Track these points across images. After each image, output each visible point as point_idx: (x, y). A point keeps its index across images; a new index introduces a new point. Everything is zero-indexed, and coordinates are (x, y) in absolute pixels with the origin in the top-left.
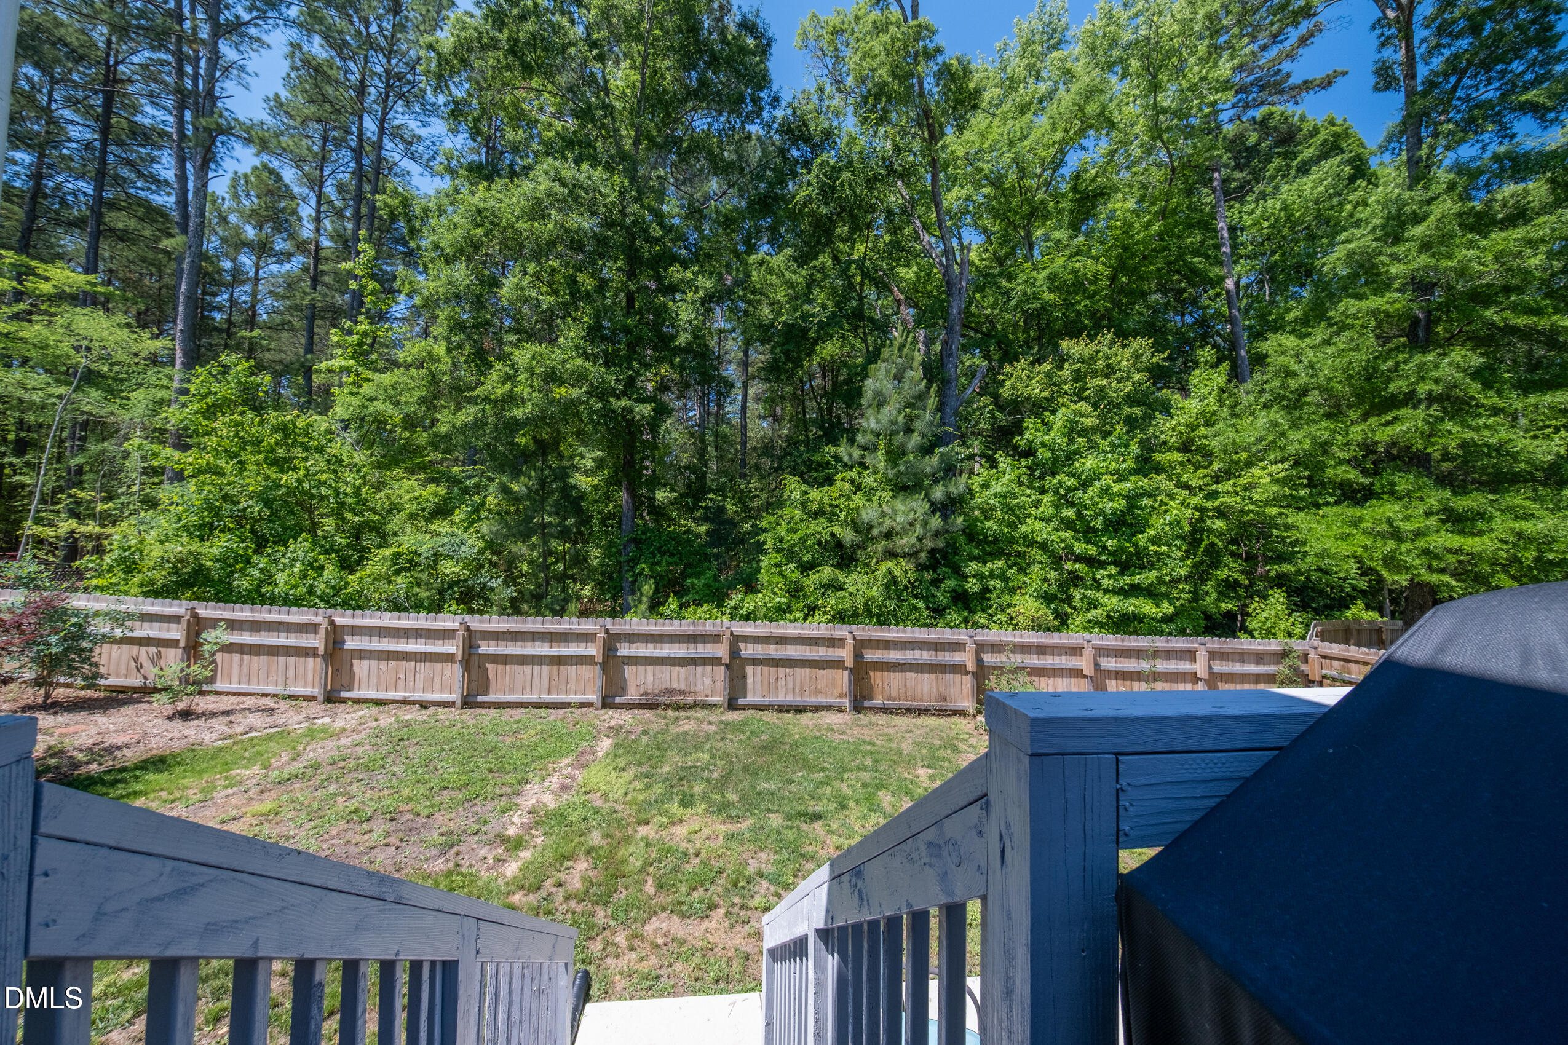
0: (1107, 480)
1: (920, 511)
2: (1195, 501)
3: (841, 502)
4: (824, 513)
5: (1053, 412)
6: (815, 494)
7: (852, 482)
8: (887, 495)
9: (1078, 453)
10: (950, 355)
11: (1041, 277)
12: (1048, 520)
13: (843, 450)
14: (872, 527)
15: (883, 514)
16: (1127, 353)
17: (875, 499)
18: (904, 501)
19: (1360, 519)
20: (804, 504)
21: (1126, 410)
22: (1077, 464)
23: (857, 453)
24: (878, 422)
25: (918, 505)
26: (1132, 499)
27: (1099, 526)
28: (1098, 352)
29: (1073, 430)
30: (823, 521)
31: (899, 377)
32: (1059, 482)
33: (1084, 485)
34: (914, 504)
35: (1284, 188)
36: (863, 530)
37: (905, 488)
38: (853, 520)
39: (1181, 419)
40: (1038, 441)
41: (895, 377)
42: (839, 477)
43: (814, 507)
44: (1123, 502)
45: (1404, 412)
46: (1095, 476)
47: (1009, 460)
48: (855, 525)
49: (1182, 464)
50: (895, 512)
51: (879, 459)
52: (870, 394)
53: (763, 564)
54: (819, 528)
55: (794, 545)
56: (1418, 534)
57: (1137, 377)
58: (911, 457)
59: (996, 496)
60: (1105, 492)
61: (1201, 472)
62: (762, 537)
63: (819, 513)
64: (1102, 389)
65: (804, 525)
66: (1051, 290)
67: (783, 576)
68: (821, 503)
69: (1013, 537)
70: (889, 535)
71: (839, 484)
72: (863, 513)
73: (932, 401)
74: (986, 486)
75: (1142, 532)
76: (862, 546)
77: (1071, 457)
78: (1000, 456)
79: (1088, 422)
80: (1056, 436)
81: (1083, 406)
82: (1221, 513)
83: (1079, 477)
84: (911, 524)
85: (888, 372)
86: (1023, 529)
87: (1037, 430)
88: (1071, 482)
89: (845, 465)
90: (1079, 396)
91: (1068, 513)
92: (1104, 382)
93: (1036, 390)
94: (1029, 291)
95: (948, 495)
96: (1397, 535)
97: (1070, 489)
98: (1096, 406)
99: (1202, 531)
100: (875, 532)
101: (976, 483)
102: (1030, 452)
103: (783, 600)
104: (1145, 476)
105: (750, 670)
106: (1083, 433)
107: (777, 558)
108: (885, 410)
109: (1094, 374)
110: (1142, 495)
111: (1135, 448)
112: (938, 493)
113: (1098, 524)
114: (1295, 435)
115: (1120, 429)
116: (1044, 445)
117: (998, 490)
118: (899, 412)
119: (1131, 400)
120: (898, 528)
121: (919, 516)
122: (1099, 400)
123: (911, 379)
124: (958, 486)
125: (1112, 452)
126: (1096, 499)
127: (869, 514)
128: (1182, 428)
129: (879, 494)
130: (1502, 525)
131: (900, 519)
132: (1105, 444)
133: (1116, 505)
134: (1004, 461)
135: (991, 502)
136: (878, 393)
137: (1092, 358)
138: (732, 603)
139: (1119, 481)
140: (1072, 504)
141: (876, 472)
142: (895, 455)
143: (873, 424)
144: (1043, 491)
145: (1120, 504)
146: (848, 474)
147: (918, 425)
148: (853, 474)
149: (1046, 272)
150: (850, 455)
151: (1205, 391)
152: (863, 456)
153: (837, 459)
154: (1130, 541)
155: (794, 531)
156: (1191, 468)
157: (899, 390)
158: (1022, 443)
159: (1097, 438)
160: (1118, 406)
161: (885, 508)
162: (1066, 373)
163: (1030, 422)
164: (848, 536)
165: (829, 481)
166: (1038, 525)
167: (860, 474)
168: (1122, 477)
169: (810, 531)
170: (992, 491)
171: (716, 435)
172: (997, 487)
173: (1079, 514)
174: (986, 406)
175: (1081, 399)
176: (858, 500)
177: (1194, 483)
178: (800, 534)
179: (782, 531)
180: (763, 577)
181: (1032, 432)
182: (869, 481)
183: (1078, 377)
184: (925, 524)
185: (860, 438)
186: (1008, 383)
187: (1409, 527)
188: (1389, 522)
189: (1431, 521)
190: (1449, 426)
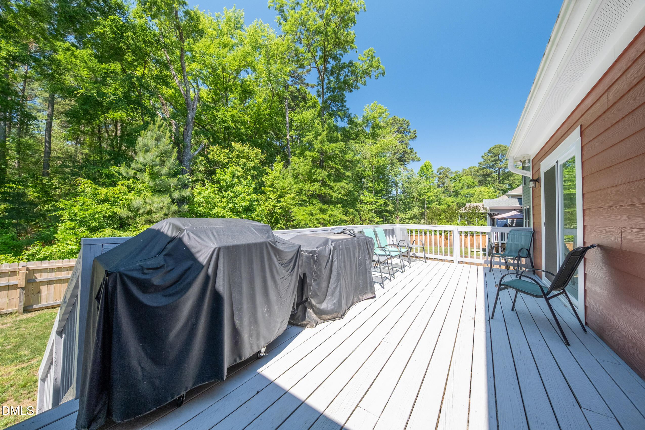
0: (244, 195)
1: (166, 202)
2: (273, 203)
3: (121, 196)
4: (109, 201)
5: (228, 168)
6: (103, 191)
7: (128, 186)
8: (149, 194)
9: (235, 184)
10: (188, 135)
11: (229, 115)
12: (224, 208)
13: (123, 169)
14: (139, 209)
15: (146, 203)
16: (254, 152)
17: (142, 195)
18: (158, 197)
19: (306, 211)
20: (95, 195)
21: (253, 172)
22: (235, 188)
23: (132, 172)
24: (145, 159)
25: (166, 200)
26: (251, 202)
27: (241, 211)
28: (245, 150)
29: (233, 176)
30: (107, 205)
31: (158, 140)
32: (228, 194)
33: (236, 196)
34: (163, 199)
35: (304, 112)
36: (135, 211)
37: (160, 191)
38: (128, 205)
39: (271, 177)
40: (221, 178)
41: (156, 139)
42: (120, 183)
43: (102, 197)
44: (248, 203)
45: (316, 183)
46: (241, 193)
47: (210, 184)
48: (130, 209)
49: (270, 191)
50: (153, 202)
51: (146, 176)
52: (140, 145)
53: (59, 228)
54: (106, 208)
55: (85, 217)
56: (316, 214)
57: (256, 161)
58: (163, 177)
59: (203, 197)
60: (243, 199)
61: (275, 194)
62: (59, 213)
63: (106, 200)
64: (245, 163)
65: (93, 207)
66: (232, 121)
67: (76, 235)
68: (106, 195)
69: (210, 214)
70: (149, 212)
71: (119, 187)
72: (134, 202)
73: (175, 155)
74: (200, 193)
76: (133, 218)
77: (233, 186)
78: (206, 182)
79: (239, 174)
80: (228, 177)
81: (239, 168)
82: (281, 208)
83: (235, 193)
84: (162, 208)
85: (152, 136)
86: (214, 211)
87: (221, 174)
88: (232, 194)
89: (124, 178)
90: (238, 164)
91: (231, 205)
92: (246, 161)
93: (222, 158)
94: (224, 119)
95: (181, 196)
96: (312, 215)
97: (232, 197)
98: (243, 168)
99: (274, 213)
100: (141, 211)
101: (195, 192)
102: (218, 182)
103: (74, 247)
104: (257, 194)
105: (44, 289)
106: (238, 177)
107: (71, 224)
108: (149, 154)
109: (243, 157)
110: (254, 201)
111: (253, 185)
112: (176, 195)
113: (240, 210)
114: (295, 186)
115: (249, 177)
116: (223, 180)
117: (204, 195)
118: (157, 156)
119: (254, 168)
120: (154, 210)
121: (166, 204)
122: (244, 166)
123: (164, 142)
124: (186, 192)
125: (247, 185)
126: (240, 201)
127: (137, 202)
128: (270, 180)
129: (144, 193)
130: (329, 212)
131: (155, 205)
132: (244, 182)
133: (246, 204)
134: (208, 185)
135: (201, 200)
136: (145, 145)
137: (243, 151)
138: (30, 252)
139: (248, 195)
140: (232, 202)
141: (143, 182)
142: (154, 176)
143: (142, 160)
144: (223, 197)
145: (247, 203)
146: (126, 182)
147: (167, 164)
148: (130, 182)
149: (231, 114)
150: (127, 173)
151: (277, 169)
152: (136, 174)
153: (120, 174)
154: (250, 216)
155: (86, 210)
156: (272, 193)
157: (157, 146)
158: (216, 178)
159: (242, 180)
160: (250, 170)
161: (148, 200)
162: (234, 154)
163: (219, 171)
164: (124, 213)
165: (114, 184)
166: (220, 210)
167: (134, 183)
168: (249, 194)
169: (98, 210)
170: (202, 196)
171: (19, 144)
172: (204, 194)
173: (234, 206)
174: (203, 161)
175: (239, 165)
176: (131, 195)
177: (272, 198)
178: (89, 212)
179: (76, 209)
180: (59, 236)
181: (219, 174)
182: (139, 186)
183: (238, 157)
184: (169, 208)
185: (133, 165)
186: (212, 153)
187: (314, 212)
188: (311, 211)
189: (318, 211)
190: (322, 188)
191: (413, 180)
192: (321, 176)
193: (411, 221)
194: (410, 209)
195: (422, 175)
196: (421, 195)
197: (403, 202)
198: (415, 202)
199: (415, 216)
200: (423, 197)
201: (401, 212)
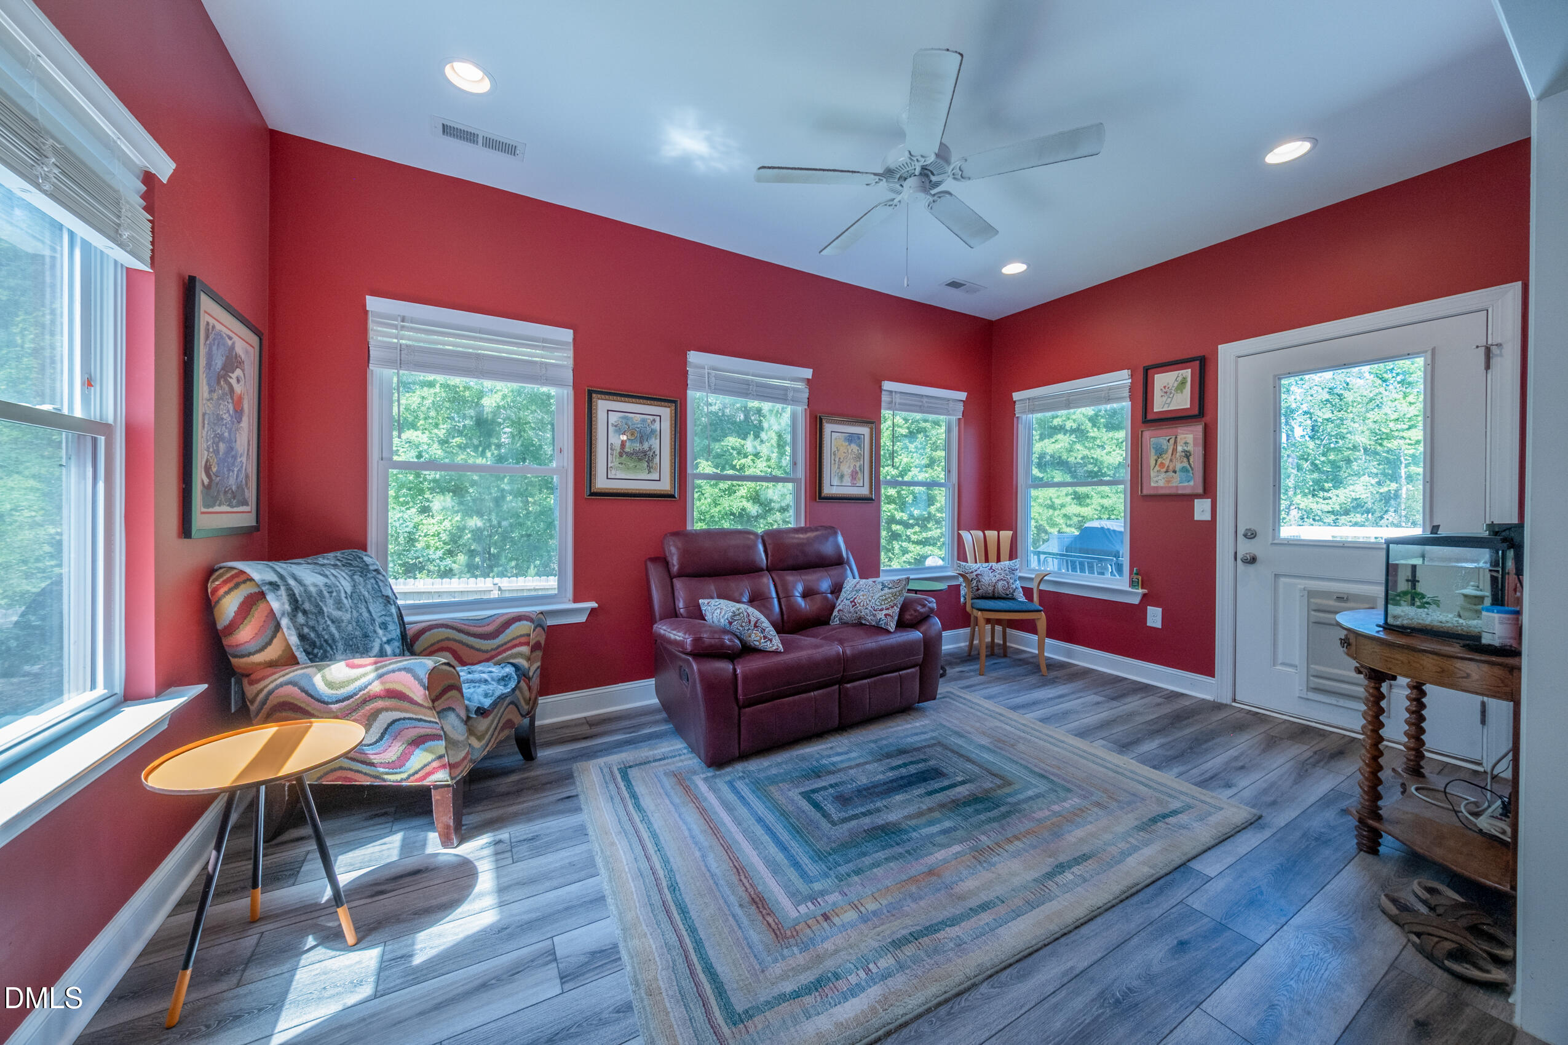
56: (1063, 506)
75: (933, 505)
96: (1052, 507)
130: (1096, 501)
187: (1057, 502)
188: (1051, 499)
189: (1069, 499)
190: (1078, 446)
191: (1349, 396)
192: (1074, 421)
193: (1343, 519)
194: (1338, 483)
195: (1388, 376)
196: (1381, 438)
197: (1313, 464)
198: (1361, 461)
199: (1359, 506)
200: (1392, 444)
201: (1305, 495)
